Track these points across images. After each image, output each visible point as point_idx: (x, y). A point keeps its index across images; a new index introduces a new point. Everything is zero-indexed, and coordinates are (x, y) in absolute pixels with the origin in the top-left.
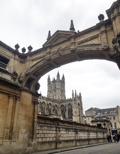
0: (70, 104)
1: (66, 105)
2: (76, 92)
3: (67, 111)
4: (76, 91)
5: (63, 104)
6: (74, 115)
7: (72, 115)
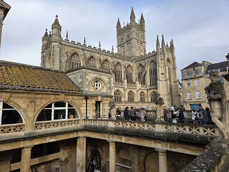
0: (152, 61)
1: (145, 64)
2: (163, 39)
3: (148, 73)
4: (163, 36)
5: (141, 62)
6: (160, 79)
7: (157, 80)
